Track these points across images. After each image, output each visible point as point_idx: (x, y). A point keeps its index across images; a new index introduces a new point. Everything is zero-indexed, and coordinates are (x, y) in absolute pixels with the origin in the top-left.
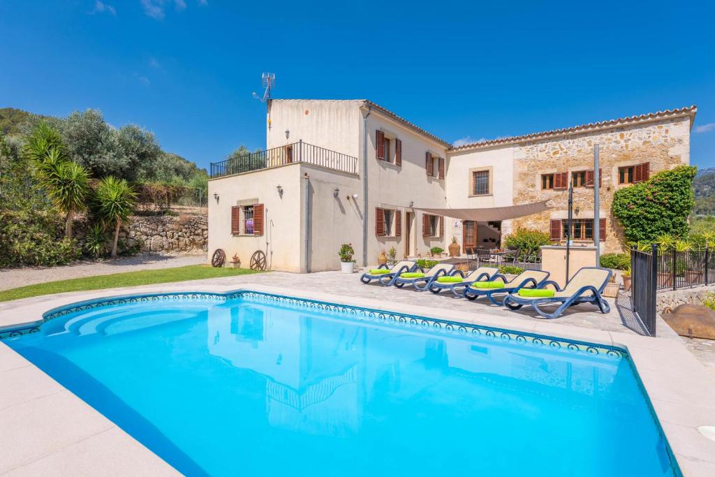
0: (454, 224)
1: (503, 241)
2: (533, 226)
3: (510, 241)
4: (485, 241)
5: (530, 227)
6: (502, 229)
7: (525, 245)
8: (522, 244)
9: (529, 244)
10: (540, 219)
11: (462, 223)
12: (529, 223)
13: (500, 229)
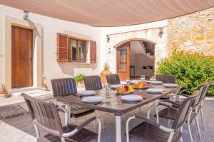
0: (108, 51)
1: (156, 67)
2: (192, 47)
3: (164, 67)
4: (145, 68)
5: (188, 49)
6: (156, 53)
7: (183, 71)
8: (179, 70)
9: (189, 70)
10: (202, 39)
11: (115, 49)
12: (186, 44)
13: (152, 54)
